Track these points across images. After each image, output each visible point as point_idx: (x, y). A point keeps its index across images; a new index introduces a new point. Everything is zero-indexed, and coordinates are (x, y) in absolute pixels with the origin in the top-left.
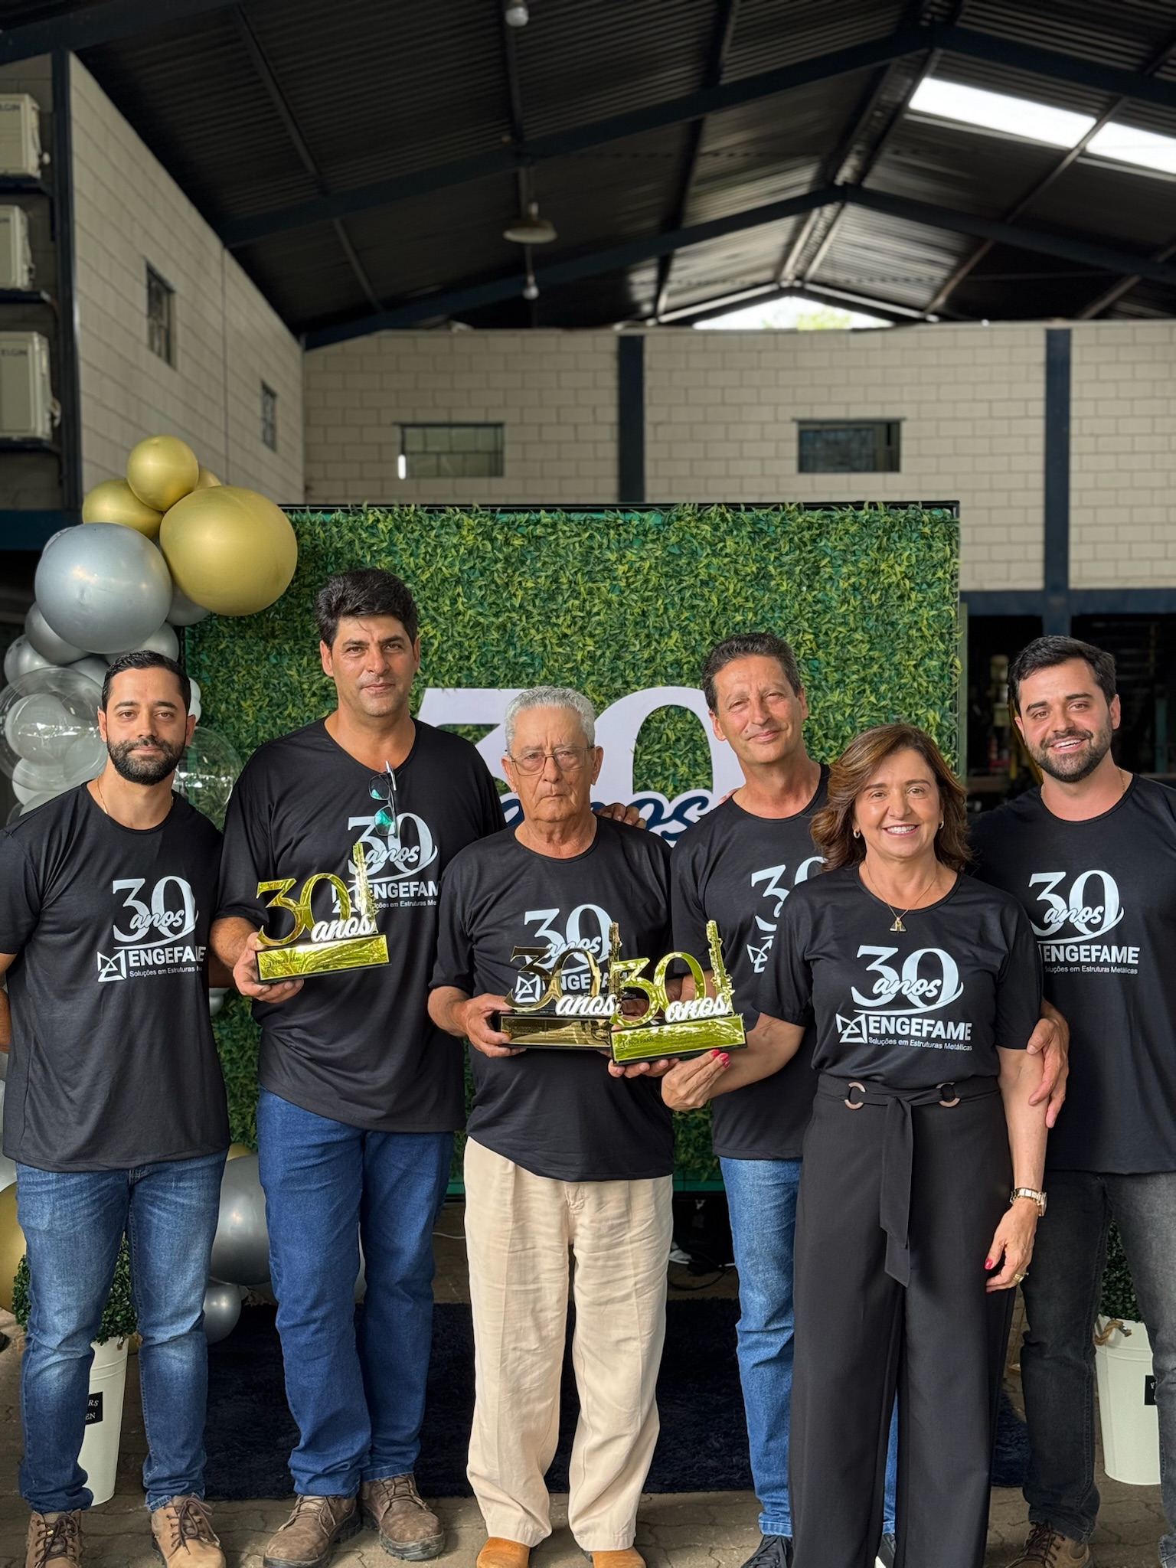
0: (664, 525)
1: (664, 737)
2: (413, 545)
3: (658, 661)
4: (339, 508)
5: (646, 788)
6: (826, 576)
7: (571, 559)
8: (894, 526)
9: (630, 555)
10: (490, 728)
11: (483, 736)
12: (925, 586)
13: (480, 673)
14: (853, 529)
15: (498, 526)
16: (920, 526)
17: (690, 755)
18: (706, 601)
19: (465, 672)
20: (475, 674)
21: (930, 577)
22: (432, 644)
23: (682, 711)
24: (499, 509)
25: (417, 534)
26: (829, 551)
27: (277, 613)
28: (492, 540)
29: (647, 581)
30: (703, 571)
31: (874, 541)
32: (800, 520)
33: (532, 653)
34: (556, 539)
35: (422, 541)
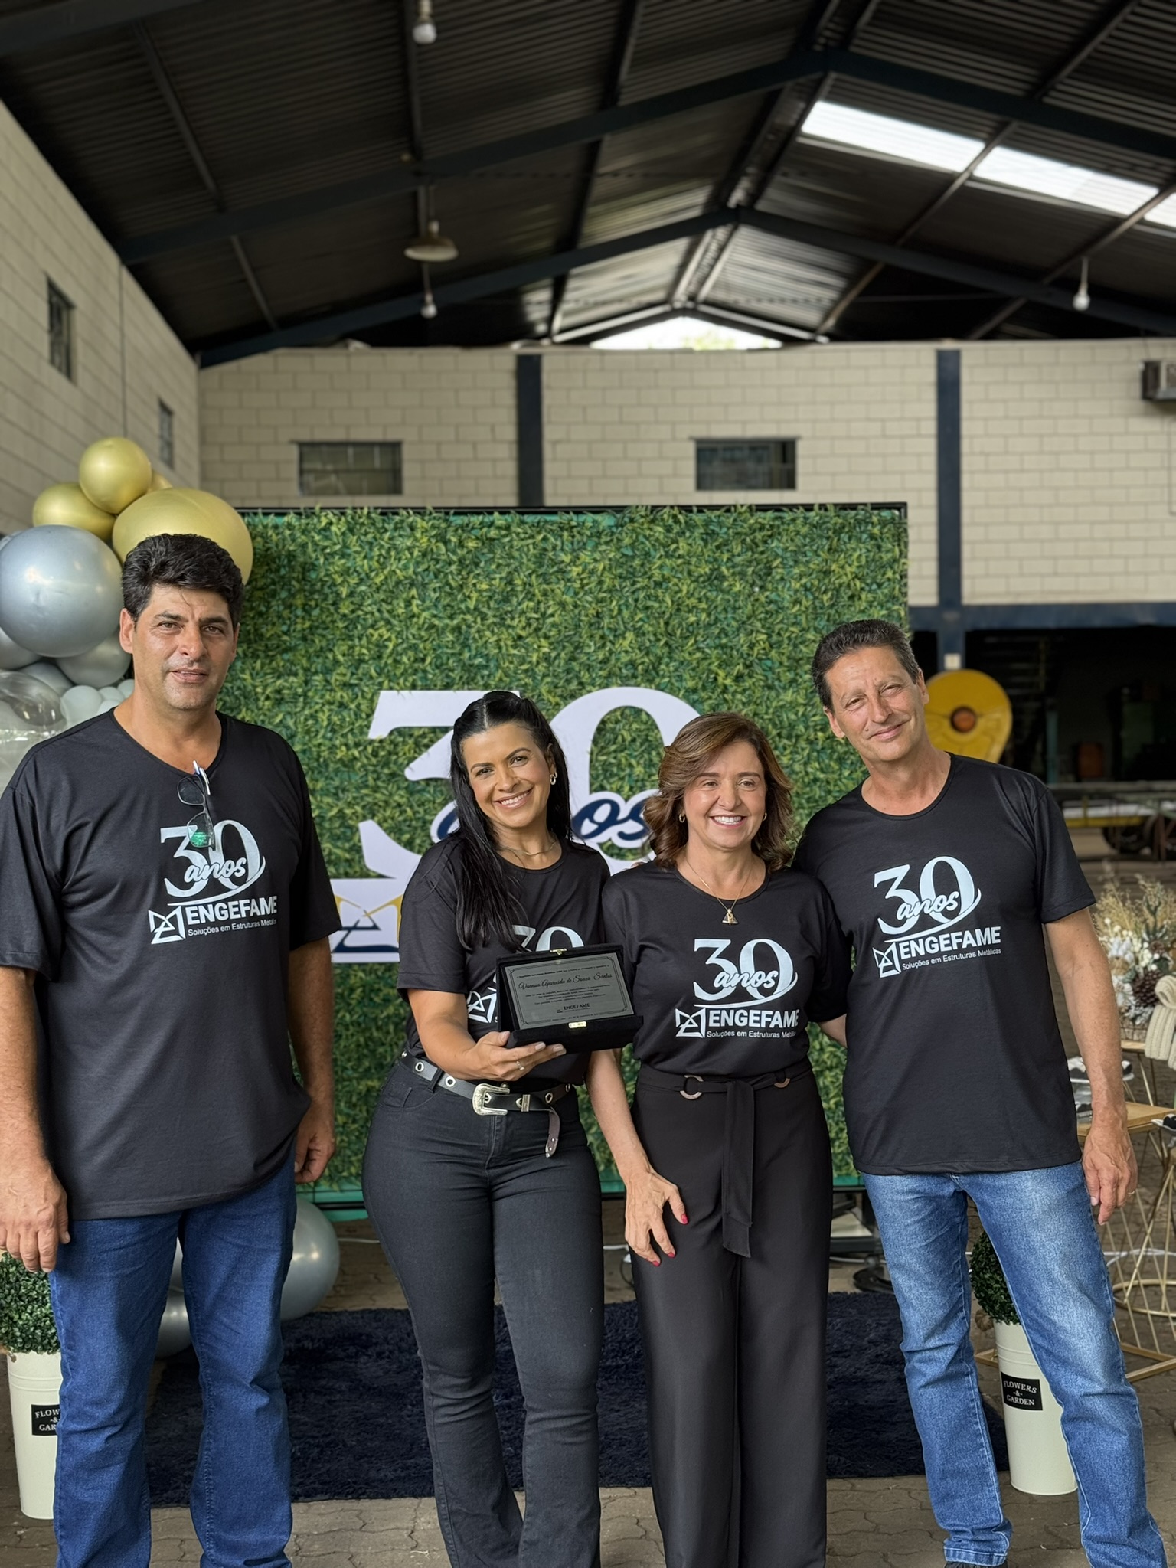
0: (617, 526)
1: (620, 738)
2: (367, 547)
3: (613, 661)
4: (291, 511)
5: (602, 788)
6: (778, 577)
7: (525, 560)
8: (844, 527)
9: (585, 557)
11: (438, 739)
12: (874, 587)
13: (435, 675)
14: (804, 530)
15: (452, 529)
16: (870, 527)
17: (646, 756)
18: (660, 602)
19: (420, 674)
20: (430, 676)
21: (880, 577)
22: (386, 647)
23: (638, 712)
24: (452, 511)
25: (370, 537)
26: (780, 552)
28: (446, 542)
29: (600, 583)
30: (656, 572)
31: (825, 541)
32: (752, 521)
33: (487, 655)
34: (511, 541)
35: (375, 543)
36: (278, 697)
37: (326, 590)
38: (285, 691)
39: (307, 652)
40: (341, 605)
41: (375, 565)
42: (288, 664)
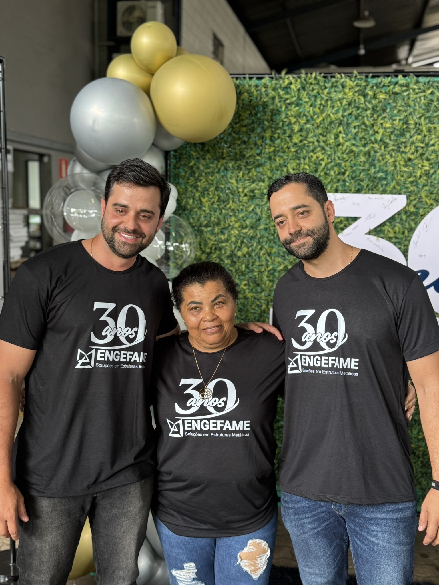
2: (313, 99)
4: (267, 76)
7: (417, 108)
10: (355, 219)
11: (350, 224)
13: (350, 183)
15: (371, 85)
19: (341, 183)
20: (347, 184)
22: (321, 164)
24: (370, 75)
25: (315, 91)
27: (226, 142)
28: (365, 96)
33: (386, 171)
34: (408, 95)
35: (318, 96)
36: (252, 194)
37: (286, 128)
38: (256, 191)
39: (271, 167)
40: (294, 137)
41: (317, 110)
42: (259, 174)
